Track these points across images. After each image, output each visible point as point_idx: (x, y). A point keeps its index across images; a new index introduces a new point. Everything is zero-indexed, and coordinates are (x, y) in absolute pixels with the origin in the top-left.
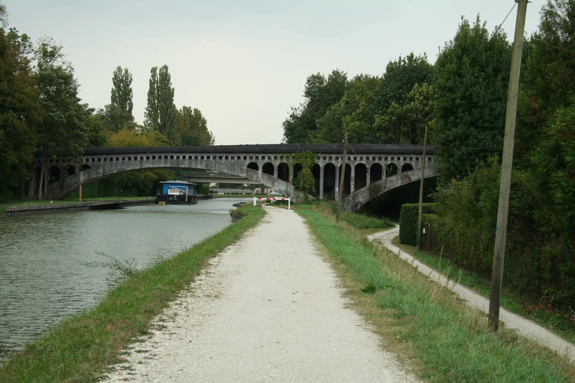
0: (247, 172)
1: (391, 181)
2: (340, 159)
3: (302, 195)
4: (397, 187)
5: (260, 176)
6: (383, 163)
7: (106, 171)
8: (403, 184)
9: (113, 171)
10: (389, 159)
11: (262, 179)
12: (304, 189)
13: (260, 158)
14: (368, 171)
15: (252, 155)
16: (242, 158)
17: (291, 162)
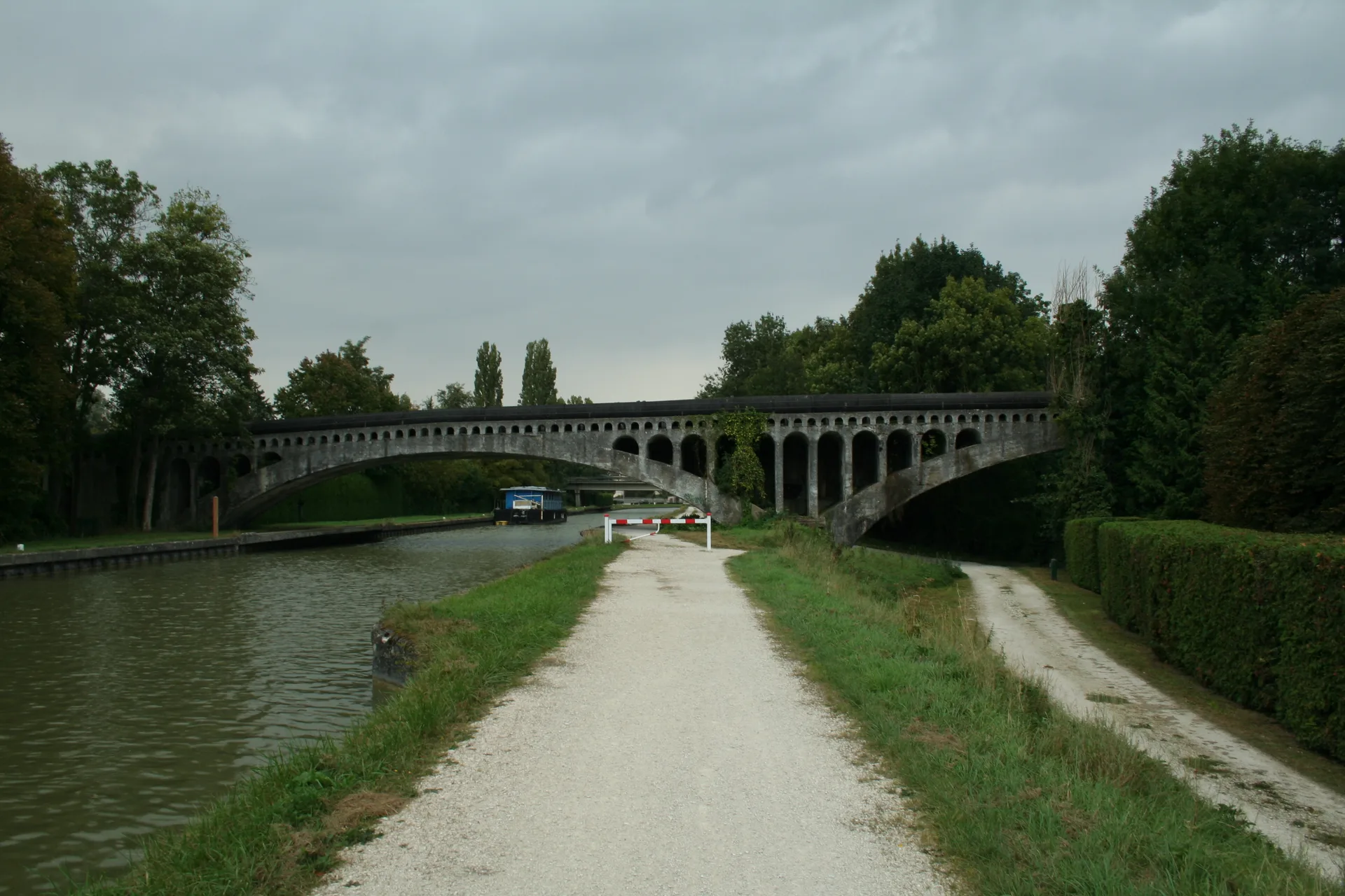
0: (614, 458)
1: (933, 469)
2: (818, 424)
3: (736, 505)
4: (947, 484)
5: (641, 466)
6: (914, 429)
7: (314, 465)
8: (960, 475)
9: (327, 465)
10: (928, 419)
11: (648, 473)
12: (740, 492)
13: (642, 426)
14: (881, 449)
15: (623, 420)
16: (602, 427)
17: (709, 434)
